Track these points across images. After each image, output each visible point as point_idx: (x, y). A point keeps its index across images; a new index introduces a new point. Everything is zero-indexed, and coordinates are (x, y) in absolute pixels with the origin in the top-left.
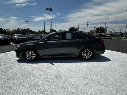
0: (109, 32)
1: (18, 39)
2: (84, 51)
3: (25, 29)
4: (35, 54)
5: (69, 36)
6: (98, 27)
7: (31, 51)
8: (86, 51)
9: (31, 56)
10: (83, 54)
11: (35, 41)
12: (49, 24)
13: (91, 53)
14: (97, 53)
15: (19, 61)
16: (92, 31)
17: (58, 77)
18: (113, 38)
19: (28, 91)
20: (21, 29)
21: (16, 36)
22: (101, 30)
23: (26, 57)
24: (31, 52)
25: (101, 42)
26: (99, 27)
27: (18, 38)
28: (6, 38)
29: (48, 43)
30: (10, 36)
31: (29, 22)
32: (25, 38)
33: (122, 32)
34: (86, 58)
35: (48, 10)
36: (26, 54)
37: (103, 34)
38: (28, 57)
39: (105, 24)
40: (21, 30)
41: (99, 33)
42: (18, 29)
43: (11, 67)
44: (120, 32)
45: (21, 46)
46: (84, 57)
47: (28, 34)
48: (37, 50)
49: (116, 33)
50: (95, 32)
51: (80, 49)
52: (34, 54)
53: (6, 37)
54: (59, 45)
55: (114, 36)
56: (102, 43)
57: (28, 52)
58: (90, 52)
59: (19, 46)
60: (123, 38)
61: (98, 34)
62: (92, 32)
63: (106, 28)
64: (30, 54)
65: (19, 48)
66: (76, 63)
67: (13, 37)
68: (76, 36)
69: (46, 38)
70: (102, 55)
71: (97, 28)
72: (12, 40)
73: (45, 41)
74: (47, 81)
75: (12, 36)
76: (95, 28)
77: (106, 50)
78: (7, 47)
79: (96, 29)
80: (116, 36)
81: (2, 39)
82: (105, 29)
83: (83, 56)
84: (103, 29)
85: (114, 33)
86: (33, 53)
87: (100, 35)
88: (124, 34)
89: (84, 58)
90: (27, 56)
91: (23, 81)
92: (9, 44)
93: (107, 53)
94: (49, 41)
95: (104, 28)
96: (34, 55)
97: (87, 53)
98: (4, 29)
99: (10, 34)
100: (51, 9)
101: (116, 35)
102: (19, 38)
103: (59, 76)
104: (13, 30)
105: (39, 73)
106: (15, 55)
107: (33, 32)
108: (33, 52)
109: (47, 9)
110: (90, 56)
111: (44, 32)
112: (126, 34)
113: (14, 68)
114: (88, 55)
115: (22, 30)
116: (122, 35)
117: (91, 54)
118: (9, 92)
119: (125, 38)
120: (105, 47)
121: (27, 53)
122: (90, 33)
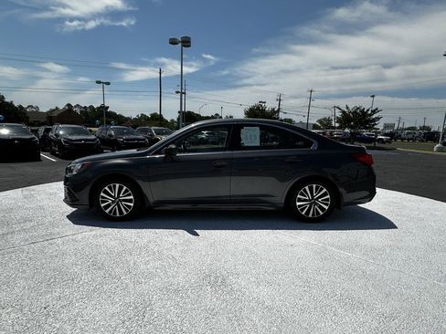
0: (386, 126)
1: (68, 141)
2: (305, 190)
3: (91, 107)
4: (132, 197)
5: (251, 137)
6: (347, 108)
7: (117, 185)
8: (311, 189)
9: (117, 201)
10: (300, 200)
11: (134, 151)
12: (177, 92)
13: (328, 196)
14: (347, 197)
15: (72, 217)
16: (325, 119)
17: (217, 281)
18: (400, 147)
19: (113, 324)
20: (78, 105)
21: (61, 133)
22: (359, 119)
23: (102, 205)
24: (120, 188)
25: (362, 159)
26: (351, 108)
27: (70, 137)
28: (28, 137)
29: (180, 161)
30: (41, 130)
31: (108, 84)
32: (93, 137)
33: (428, 128)
34: (310, 215)
35: (177, 44)
36: (102, 194)
37: (365, 133)
38: (109, 205)
39: (373, 96)
40: (78, 111)
41: (351, 127)
42: (69, 105)
43: (50, 238)
44: (424, 128)
45: (86, 168)
46: (302, 210)
47: (102, 124)
48: (140, 182)
49: (408, 129)
50: (337, 125)
51: (289, 184)
52: (129, 195)
53: (28, 134)
54: (217, 167)
55: (402, 139)
56: (368, 163)
57: (110, 188)
58: (325, 194)
59: (77, 165)
60: (435, 149)
61: (347, 130)
62: (326, 123)
63: (374, 112)
64: (116, 197)
65: (80, 172)
66: (276, 231)
67: (50, 134)
68: (272, 135)
69: (173, 143)
70: (367, 206)
71: (344, 112)
72: (47, 144)
73: (170, 153)
74: (177, 291)
75: (47, 131)
76: (337, 110)
77: (378, 190)
78: (29, 169)
79: (339, 114)
80: (408, 140)
81: (14, 139)
82: (370, 115)
83: (299, 206)
84: (364, 113)
85: (403, 129)
86: (126, 191)
87: (355, 137)
88: (437, 133)
89: (303, 213)
90: (103, 202)
91: (94, 291)
92: (38, 159)
93: (383, 201)
94: (180, 151)
95: (368, 110)
96: (130, 201)
97: (314, 197)
98: (21, 107)
99: (41, 124)
100: (186, 42)
101: (410, 136)
102: (74, 138)
103: (216, 277)
104: (52, 111)
105: (147, 263)
106: (62, 195)
107: (120, 120)
108: (125, 188)
109: (173, 42)
110: (322, 209)
111: (157, 119)
112: (444, 134)
113: (59, 241)
114: (316, 204)
115: (81, 112)
116: (430, 136)
117: (327, 200)
118: (47, 327)
119: (440, 150)
120: (377, 179)
121: (106, 192)
122: (318, 128)
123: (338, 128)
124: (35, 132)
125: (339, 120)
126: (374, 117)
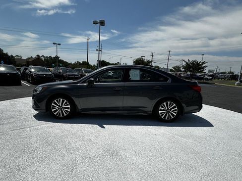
0: (210, 71)
1: (36, 75)
2: (164, 105)
3: (50, 57)
4: (69, 106)
5: (135, 75)
6: (189, 61)
7: (61, 100)
8: (167, 104)
9: (61, 108)
10: (161, 110)
11: (71, 81)
12: (97, 50)
13: (176, 108)
14: (187, 109)
15: (37, 117)
16: (176, 67)
17: (113, 153)
18: (217, 83)
19: (55, 176)
20: (43, 56)
21: (33, 70)
22: (195, 67)
23: (53, 110)
24: (63, 101)
25: (195, 88)
26: (191, 60)
27: (38, 73)
28: (15, 72)
29: (96, 87)
30: (22, 69)
31: (59, 44)
32: (50, 73)
33: (233, 73)
34: (166, 118)
35: (97, 24)
36: (53, 104)
37: (198, 74)
38: (57, 110)
39: (203, 55)
40: (43, 59)
41: (191, 71)
42: (38, 55)
43: (23, 128)
44: (230, 73)
45: (44, 90)
46: (162, 115)
47: (55, 66)
48: (74, 98)
49: (222, 73)
50: (183, 70)
51: (155, 101)
52: (68, 105)
53: (14, 70)
54: (117, 91)
55: (218, 79)
56: (198, 91)
57: (57, 101)
58: (174, 107)
59: (39, 88)
60: (236, 84)
61: (189, 73)
62: (177, 69)
63: (203, 63)
64: (60, 106)
65: (41, 92)
66: (147, 127)
67: (27, 71)
68: (147, 75)
69: (92, 77)
70: (197, 114)
71: (187, 63)
72: (25, 76)
73: (90, 82)
74: (91, 158)
75: (26, 69)
76: (183, 62)
77: (204, 105)
78: (15, 90)
79: (184, 64)
80: (222, 79)
81: (7, 73)
82: (201, 65)
83: (161, 113)
84: (198, 64)
85: (219, 73)
86: (66, 103)
87: (192, 77)
88: (237, 76)
89: (163, 117)
90: (53, 108)
91: (45, 157)
92: (20, 84)
93: (206, 112)
94: (96, 82)
95: (200, 62)
96: (68, 108)
97: (168, 109)
98: (12, 56)
99: (22, 66)
100: (102, 23)
101: (223, 77)
102: (40, 73)
103: (113, 151)
104: (29, 58)
105: (75, 143)
106: (31, 104)
107: (65, 64)
108: (65, 101)
109: (95, 23)
110: (173, 115)
111: (86, 64)
112: (241, 76)
113: (28, 129)
114: (170, 112)
115: (44, 59)
116: (233, 77)
117: (176, 110)
118: (18, 176)
119: (238, 85)
120: (203, 99)
121: (55, 103)
122: (174, 71)
123: (184, 71)
124: (19, 70)
125: (184, 67)
126: (203, 66)
